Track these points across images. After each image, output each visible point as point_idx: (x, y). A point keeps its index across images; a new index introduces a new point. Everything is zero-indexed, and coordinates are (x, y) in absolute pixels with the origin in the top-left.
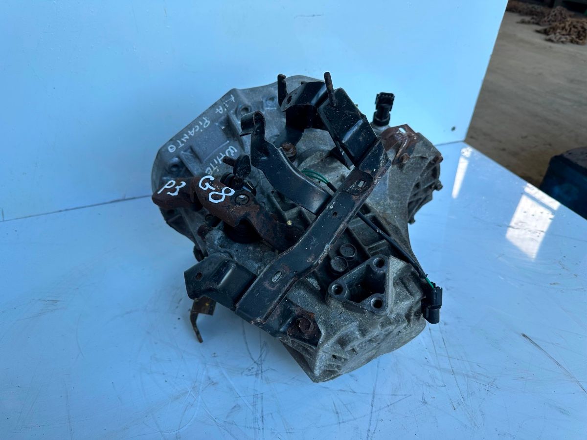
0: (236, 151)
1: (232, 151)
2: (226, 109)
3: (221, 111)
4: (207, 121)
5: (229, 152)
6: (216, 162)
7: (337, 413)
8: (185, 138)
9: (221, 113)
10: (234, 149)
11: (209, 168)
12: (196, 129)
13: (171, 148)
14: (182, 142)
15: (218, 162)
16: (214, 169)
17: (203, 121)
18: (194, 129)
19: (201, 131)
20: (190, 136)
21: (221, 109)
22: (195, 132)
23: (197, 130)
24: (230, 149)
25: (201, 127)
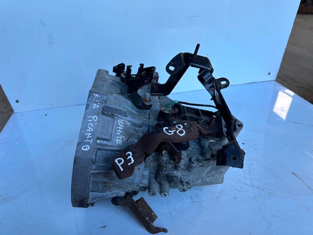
0: (123, 120)
1: (121, 122)
2: (99, 103)
3: (96, 106)
4: (93, 117)
5: (120, 123)
6: (119, 134)
7: (192, 198)
8: (88, 135)
9: (98, 106)
10: (121, 120)
11: (118, 140)
12: (90, 126)
13: (85, 148)
14: (90, 139)
15: (120, 132)
16: (121, 138)
17: (91, 119)
18: (88, 127)
19: (96, 124)
20: (91, 132)
21: (95, 105)
22: (92, 128)
23: (92, 126)
24: (119, 122)
25: (93, 122)
